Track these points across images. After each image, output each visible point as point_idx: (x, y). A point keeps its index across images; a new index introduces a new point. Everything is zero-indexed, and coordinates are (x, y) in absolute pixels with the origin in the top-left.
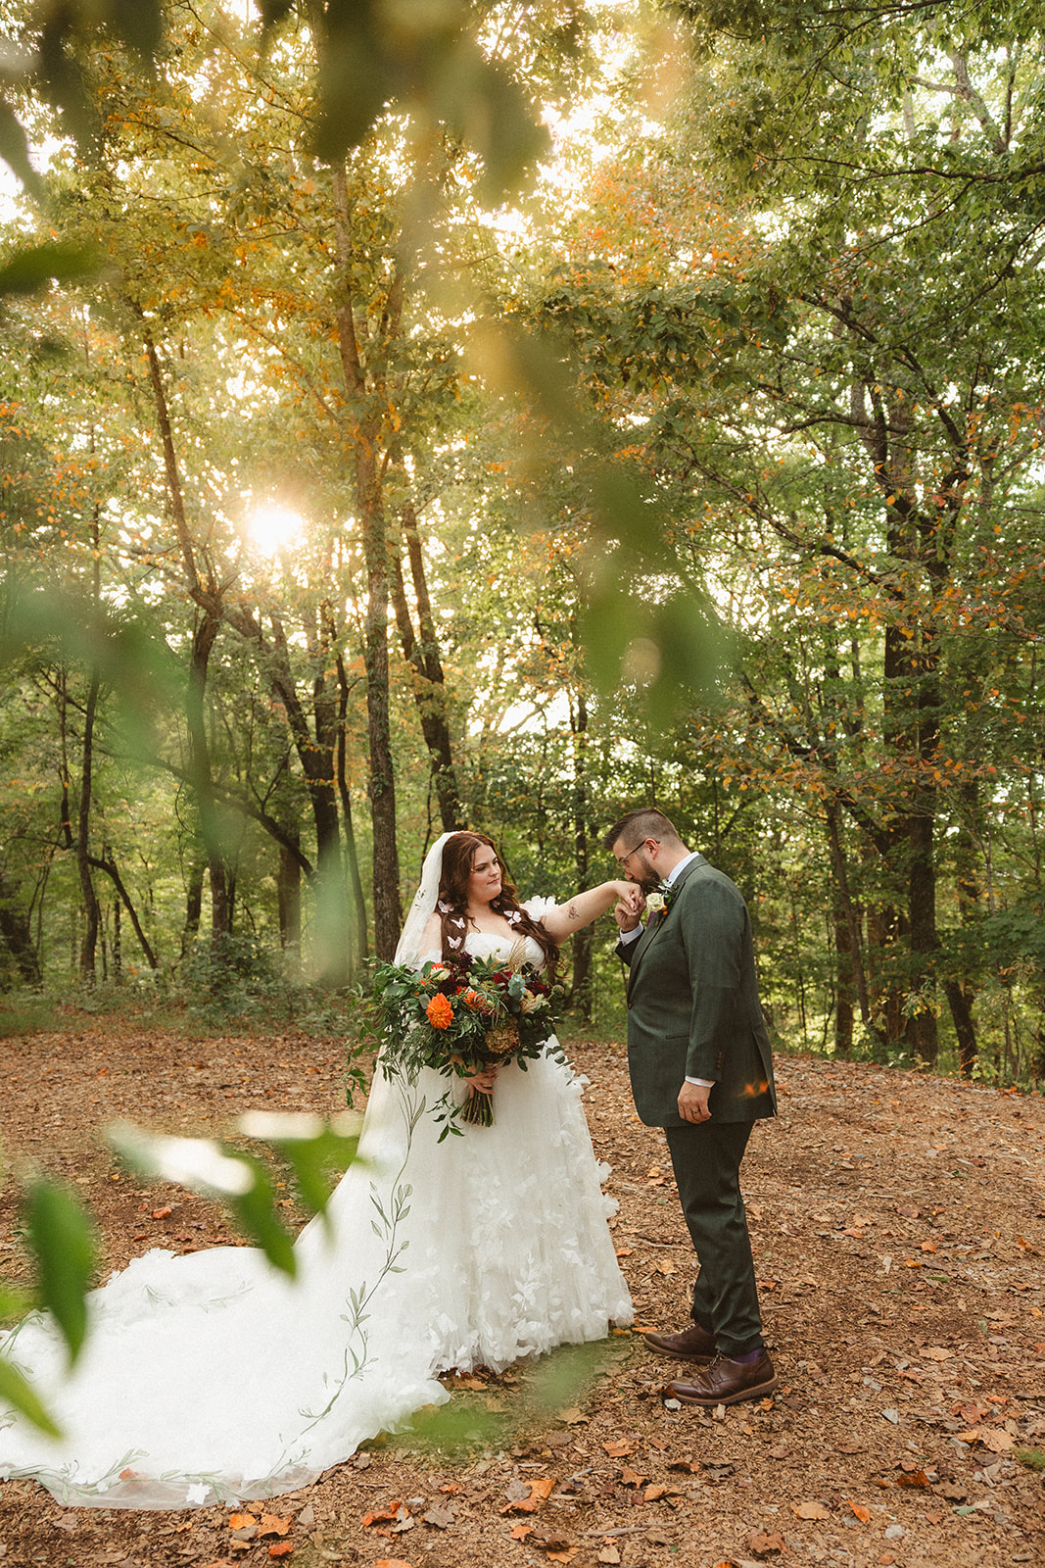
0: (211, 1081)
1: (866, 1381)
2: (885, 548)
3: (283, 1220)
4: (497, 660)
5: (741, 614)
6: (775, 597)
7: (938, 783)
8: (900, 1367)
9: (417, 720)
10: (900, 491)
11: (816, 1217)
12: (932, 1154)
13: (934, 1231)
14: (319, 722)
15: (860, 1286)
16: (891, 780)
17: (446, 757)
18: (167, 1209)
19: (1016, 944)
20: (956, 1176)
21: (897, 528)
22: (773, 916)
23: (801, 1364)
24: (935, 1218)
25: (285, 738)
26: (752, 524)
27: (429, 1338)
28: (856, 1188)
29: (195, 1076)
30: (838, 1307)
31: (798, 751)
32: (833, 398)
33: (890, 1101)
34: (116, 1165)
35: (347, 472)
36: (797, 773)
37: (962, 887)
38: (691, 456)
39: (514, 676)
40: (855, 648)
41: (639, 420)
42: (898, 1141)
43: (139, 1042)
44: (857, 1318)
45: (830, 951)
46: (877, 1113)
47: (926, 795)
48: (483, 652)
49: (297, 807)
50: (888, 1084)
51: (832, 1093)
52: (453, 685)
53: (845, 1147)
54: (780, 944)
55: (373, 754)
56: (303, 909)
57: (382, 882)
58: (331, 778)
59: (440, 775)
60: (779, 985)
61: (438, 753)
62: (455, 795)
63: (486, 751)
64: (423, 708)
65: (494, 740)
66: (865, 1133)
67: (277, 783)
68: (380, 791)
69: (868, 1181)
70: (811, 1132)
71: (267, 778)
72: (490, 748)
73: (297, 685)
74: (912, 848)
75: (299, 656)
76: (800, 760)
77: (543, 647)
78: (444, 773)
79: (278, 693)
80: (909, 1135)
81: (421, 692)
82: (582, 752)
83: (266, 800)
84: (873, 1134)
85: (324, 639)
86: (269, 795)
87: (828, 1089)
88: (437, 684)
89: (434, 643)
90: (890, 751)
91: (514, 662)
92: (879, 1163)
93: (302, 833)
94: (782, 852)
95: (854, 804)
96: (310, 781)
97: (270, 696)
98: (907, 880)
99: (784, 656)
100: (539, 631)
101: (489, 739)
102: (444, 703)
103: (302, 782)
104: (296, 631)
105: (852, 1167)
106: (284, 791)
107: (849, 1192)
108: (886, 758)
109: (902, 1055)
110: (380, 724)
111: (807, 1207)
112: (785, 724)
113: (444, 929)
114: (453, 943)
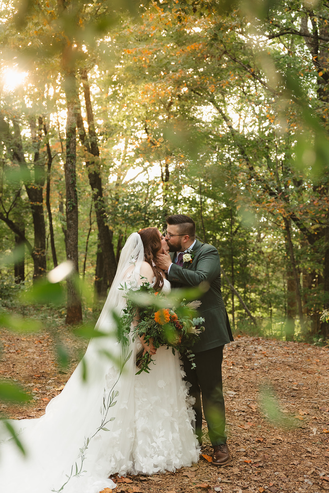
1: (306, 480)
2: (316, 96)
4: (124, 145)
5: (245, 126)
6: (262, 119)
8: (321, 475)
9: (86, 175)
10: (325, 70)
11: (281, 410)
14: (36, 174)
15: (302, 441)
16: (317, 208)
17: (100, 193)
21: (323, 87)
22: (257, 274)
23: (276, 473)
25: (19, 182)
26: (252, 83)
27: (111, 461)
28: (299, 398)
30: (293, 449)
31: (272, 194)
32: (292, 22)
33: (315, 360)
36: (272, 204)
38: (223, 48)
39: (133, 154)
41: (198, 30)
42: (319, 378)
44: (301, 454)
45: (284, 291)
46: (309, 365)
48: (118, 141)
49: (24, 216)
50: (314, 352)
51: (287, 356)
52: (104, 157)
53: (294, 380)
54: (261, 288)
55: (68, 190)
56: (26, 266)
57: (71, 252)
58: (42, 202)
59: (98, 202)
60: (259, 307)
61: (96, 190)
62: (104, 211)
63: (118, 190)
64: (89, 168)
65: (122, 185)
66: (303, 374)
67: (14, 204)
68: (71, 208)
69: (305, 395)
70: (278, 373)
71: (10, 201)
72: (120, 189)
73: (25, 155)
74: (326, 241)
75: (27, 141)
76: (273, 198)
77: (149, 140)
78: (100, 200)
79: (16, 159)
80: (324, 375)
81: (89, 160)
82: (166, 192)
83: (9, 212)
84: (307, 374)
85: (40, 134)
86: (10, 210)
87: (285, 354)
88: (96, 156)
89: (95, 137)
90: (316, 195)
91: (133, 147)
92: (310, 387)
93: (26, 229)
94: (262, 243)
95: (299, 220)
96: (31, 203)
97: (12, 160)
98: (323, 257)
99: (266, 148)
100: (147, 132)
101: (120, 184)
102: (100, 166)
103: (27, 203)
104: (26, 129)
105: (298, 389)
106: (18, 208)
107: (297, 400)
108: (314, 198)
109: (320, 340)
110: (72, 176)
111: (277, 406)
112: (266, 180)
113: (157, 276)
114: (161, 284)
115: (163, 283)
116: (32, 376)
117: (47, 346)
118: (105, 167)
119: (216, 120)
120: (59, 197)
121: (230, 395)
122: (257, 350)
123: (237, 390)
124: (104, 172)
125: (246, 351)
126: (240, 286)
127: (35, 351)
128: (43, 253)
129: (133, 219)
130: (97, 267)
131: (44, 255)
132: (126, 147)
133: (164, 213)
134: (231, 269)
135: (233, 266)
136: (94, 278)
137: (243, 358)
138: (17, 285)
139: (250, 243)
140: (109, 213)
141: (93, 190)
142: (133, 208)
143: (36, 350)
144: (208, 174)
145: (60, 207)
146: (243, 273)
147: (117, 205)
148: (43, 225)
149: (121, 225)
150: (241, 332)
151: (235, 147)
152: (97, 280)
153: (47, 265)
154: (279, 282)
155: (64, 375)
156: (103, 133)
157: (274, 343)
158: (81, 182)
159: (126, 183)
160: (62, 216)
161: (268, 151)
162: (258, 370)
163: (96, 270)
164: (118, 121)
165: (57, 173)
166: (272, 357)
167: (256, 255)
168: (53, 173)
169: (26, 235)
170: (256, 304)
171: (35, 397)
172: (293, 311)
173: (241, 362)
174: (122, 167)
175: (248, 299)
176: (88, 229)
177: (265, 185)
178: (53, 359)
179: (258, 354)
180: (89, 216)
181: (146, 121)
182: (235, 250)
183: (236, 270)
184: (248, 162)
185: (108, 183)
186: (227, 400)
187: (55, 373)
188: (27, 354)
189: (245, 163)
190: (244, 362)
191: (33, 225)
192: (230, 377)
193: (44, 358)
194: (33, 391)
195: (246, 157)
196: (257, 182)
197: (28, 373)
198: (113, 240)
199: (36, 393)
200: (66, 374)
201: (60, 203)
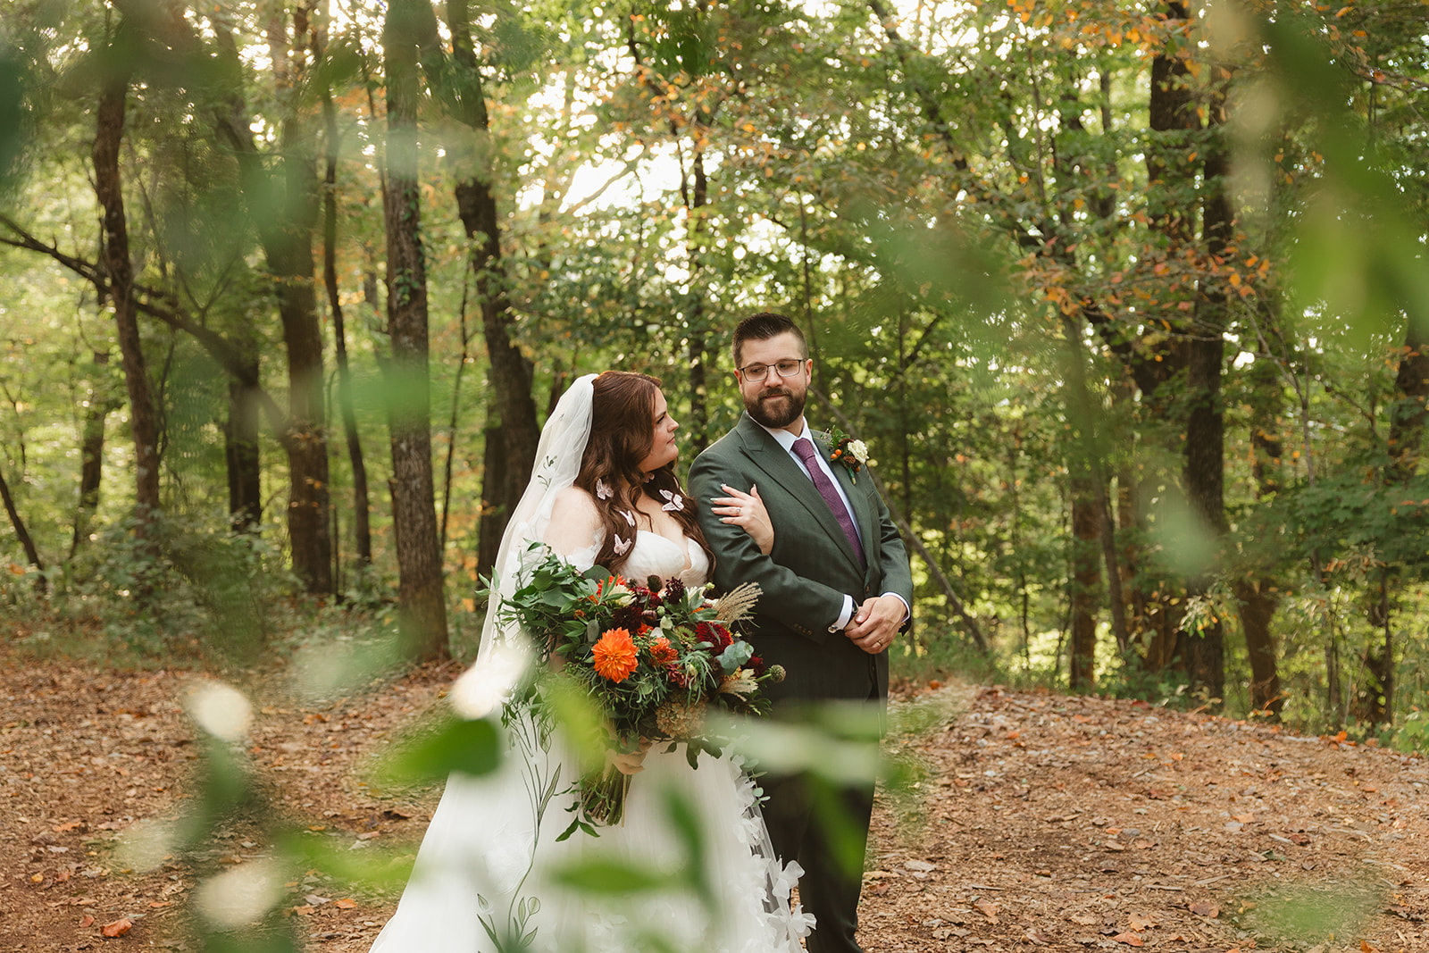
0: (160, 736)
3: (301, 935)
4: (563, 92)
5: (935, 29)
7: (1235, 292)
11: (1074, 918)
12: (1233, 828)
13: (1242, 935)
16: (1163, 283)
17: (493, 248)
18: (125, 922)
19: (1343, 528)
20: (1269, 858)
22: (978, 484)
24: (1242, 916)
28: (1128, 878)
29: (136, 729)
31: (1026, 242)
33: (1170, 754)
34: (38, 859)
36: (1029, 274)
37: (1258, 441)
39: (591, 120)
40: (1105, 83)
42: (1185, 811)
43: (35, 678)
45: (1064, 537)
46: (1152, 771)
47: (1214, 305)
48: (544, 81)
49: (257, 318)
50: (1164, 730)
51: (1086, 743)
52: (503, 133)
53: (1109, 819)
54: (991, 529)
55: (393, 241)
56: (264, 475)
58: (311, 274)
59: (488, 273)
60: (990, 588)
61: (481, 239)
62: (507, 303)
63: (548, 234)
64: (458, 168)
65: (562, 217)
66: (1137, 799)
67: (226, 282)
68: (407, 297)
69: (1145, 867)
70: (1059, 800)
71: (210, 272)
72: (554, 228)
73: (253, 127)
74: (1191, 385)
75: (259, 84)
76: (1033, 255)
77: (642, 78)
78: (493, 269)
79: (226, 139)
80: (1199, 803)
81: (457, 143)
82: (699, 238)
83: (208, 307)
84: (1148, 801)
85: (299, 60)
86: (212, 301)
87: (1078, 738)
89: (473, 70)
90: (1158, 239)
91: (591, 99)
92: (1159, 842)
93: (264, 358)
94: (993, 391)
95: (1108, 320)
96: (276, 279)
97: (212, 143)
98: (1182, 432)
99: (1003, 97)
100: (634, 52)
101: (554, 215)
102: (490, 162)
103: (264, 279)
104: (254, 43)
105: (1121, 847)
106: (237, 293)
107: (1120, 883)
108: (1152, 252)
109: (1181, 689)
110: (407, 196)
111: (1060, 905)
112: (1009, 200)
113: (608, 523)
114: (620, 546)
115: (629, 542)
117: (344, 731)
118: (505, 164)
119: (848, 13)
120: (363, 258)
121: (915, 874)
122: (991, 728)
123: (937, 855)
124: (505, 179)
125: (957, 730)
126: (928, 525)
127: (306, 747)
128: (319, 434)
129: (598, 324)
130: (485, 474)
131: (322, 440)
132: (569, 100)
133: (693, 307)
134: (900, 472)
135: (906, 463)
136: (478, 506)
137: (950, 755)
138: (240, 537)
139: (957, 394)
140: (523, 308)
141: (470, 235)
142: (595, 289)
143: (309, 745)
144: (829, 184)
145: (366, 290)
146: (939, 485)
147: (547, 280)
148: (318, 346)
149: (560, 344)
150: (940, 671)
151: (908, 94)
152: (489, 512)
153: (332, 470)
154: (1049, 509)
155: (401, 824)
156: (499, 57)
157: (1042, 704)
158: (430, 210)
159: (570, 211)
160: (375, 316)
161: (1009, 105)
162: (999, 792)
163: (483, 483)
164: (546, 19)
165: (356, 182)
166: (1038, 748)
167: (978, 430)
168: (343, 184)
169: (262, 378)
170: (980, 579)
171: (312, 898)
172: (1093, 597)
173: (944, 769)
174: (560, 163)
175: (953, 562)
176: (456, 357)
177: (1003, 214)
178: (362, 773)
179: (995, 739)
180: (459, 317)
181: (632, 17)
182: (911, 416)
183: (915, 476)
184: (952, 145)
185: (514, 211)
186: (908, 889)
187: (373, 817)
188: (281, 758)
189: (942, 146)
190: (952, 765)
191: (283, 347)
192: (912, 815)
194: (307, 880)
195: (941, 128)
196: (978, 206)
198: (534, 389)
199: (316, 885)
200: (405, 818)
201: (367, 277)
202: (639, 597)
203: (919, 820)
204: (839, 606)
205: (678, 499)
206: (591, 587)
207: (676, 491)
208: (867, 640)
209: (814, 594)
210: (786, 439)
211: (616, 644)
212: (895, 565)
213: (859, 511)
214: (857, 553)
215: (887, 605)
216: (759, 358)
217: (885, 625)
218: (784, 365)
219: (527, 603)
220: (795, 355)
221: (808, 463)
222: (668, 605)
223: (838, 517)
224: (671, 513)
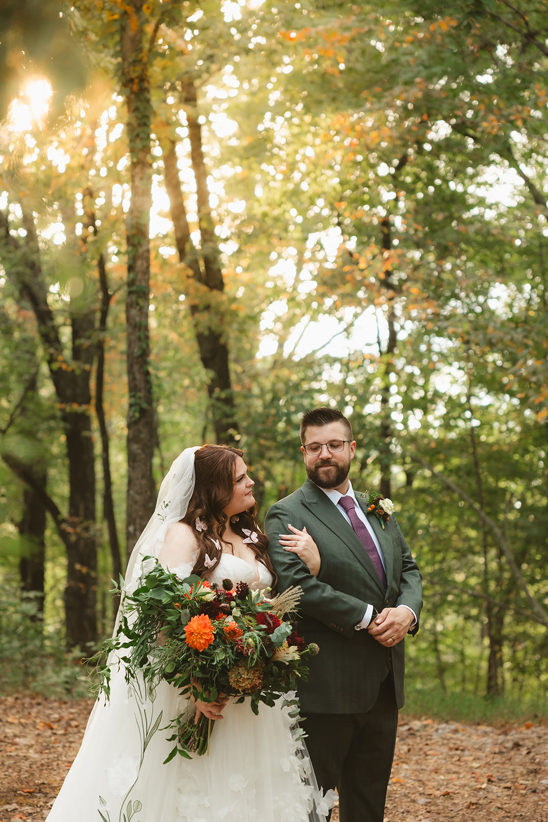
9: (190, 335)
14: (75, 335)
25: (33, 354)
35: (111, 43)
49: (46, 438)
52: (235, 294)
55: (130, 371)
57: (135, 520)
58: (87, 403)
59: (216, 402)
62: (229, 426)
64: (197, 320)
67: (21, 409)
68: (137, 415)
75: (54, 254)
79: (27, 299)
81: (196, 302)
86: (11, 423)
88: (215, 293)
89: (214, 245)
91: (315, 268)
93: (52, 471)
96: (62, 406)
97: (17, 302)
103: (53, 407)
106: (31, 418)
110: (139, 337)
113: (202, 546)
114: (208, 562)
115: (215, 560)
116: (15, 791)
124: (234, 330)
127: (33, 742)
128: (87, 529)
131: (89, 535)
137: (520, 769)
143: (36, 741)
169: (48, 490)
173: (510, 777)
188: (13, 748)
190: (518, 775)
191: (66, 462)
193: (51, 756)
197: (7, 785)
202: (219, 596)
203: (476, 808)
204: (363, 612)
205: (254, 535)
206: (186, 588)
207: (253, 529)
208: (383, 636)
209: (344, 602)
210: (334, 496)
211: (200, 625)
212: (410, 587)
213: (385, 548)
214: (381, 576)
215: (401, 614)
216: (316, 439)
217: (396, 627)
218: (333, 444)
219: (143, 597)
220: (341, 438)
221: (349, 513)
222: (238, 601)
223: (369, 551)
224: (248, 545)
